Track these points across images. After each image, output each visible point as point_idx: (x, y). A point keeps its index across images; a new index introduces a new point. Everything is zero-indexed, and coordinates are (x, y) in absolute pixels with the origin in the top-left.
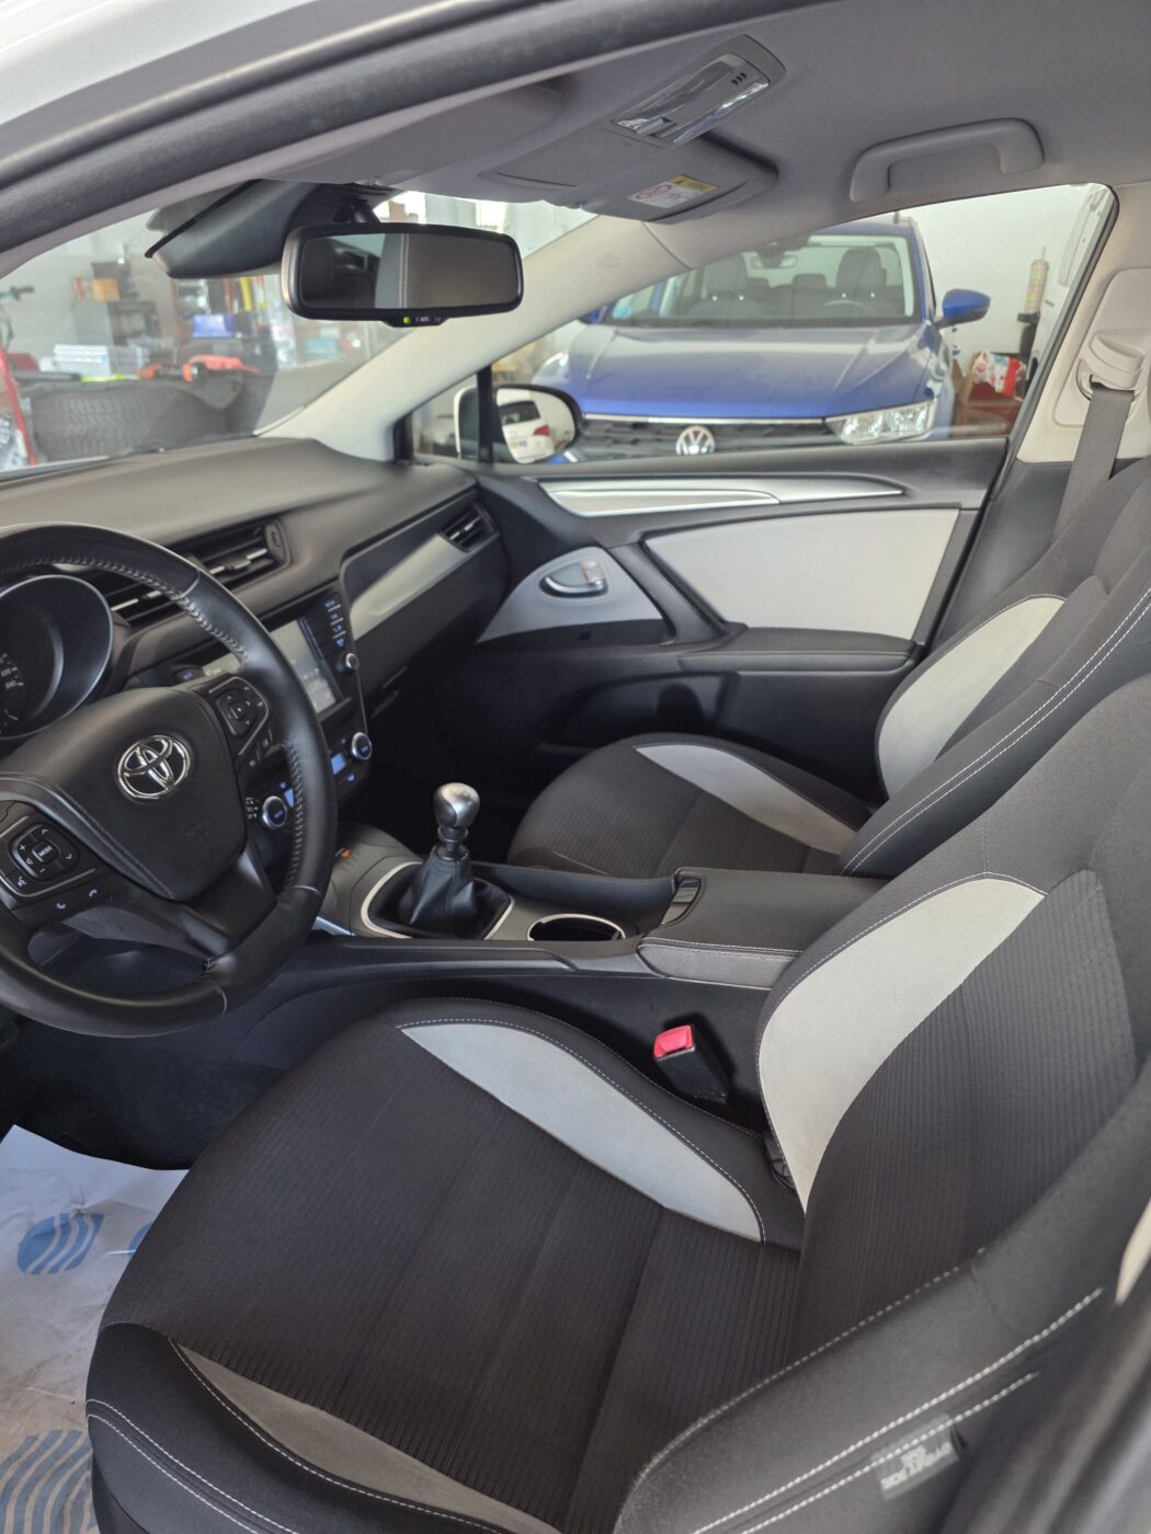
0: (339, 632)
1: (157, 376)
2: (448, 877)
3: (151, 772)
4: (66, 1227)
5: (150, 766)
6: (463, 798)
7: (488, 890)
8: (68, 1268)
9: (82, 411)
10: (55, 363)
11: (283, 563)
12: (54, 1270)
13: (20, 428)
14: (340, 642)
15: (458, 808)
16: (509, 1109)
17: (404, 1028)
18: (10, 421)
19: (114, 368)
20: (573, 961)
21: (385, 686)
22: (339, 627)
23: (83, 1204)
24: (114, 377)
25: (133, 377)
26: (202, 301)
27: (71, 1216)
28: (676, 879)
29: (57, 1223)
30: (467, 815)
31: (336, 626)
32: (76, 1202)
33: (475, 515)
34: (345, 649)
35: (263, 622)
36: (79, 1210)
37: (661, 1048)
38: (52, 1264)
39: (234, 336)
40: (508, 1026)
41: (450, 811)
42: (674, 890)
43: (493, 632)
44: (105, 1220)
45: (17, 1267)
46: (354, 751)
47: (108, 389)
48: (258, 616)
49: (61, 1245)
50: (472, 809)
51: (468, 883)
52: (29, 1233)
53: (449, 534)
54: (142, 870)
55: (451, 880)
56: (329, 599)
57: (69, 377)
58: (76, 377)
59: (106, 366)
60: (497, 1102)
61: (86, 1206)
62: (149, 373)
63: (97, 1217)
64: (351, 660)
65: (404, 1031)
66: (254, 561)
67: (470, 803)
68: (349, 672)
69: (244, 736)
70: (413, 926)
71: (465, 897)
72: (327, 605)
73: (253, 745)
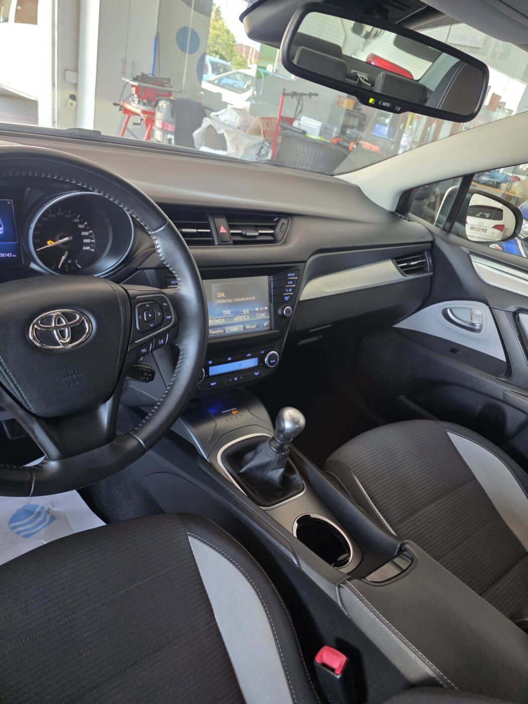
0: (289, 292)
1: (338, 144)
2: (269, 459)
3: (55, 332)
4: (39, 514)
5: (56, 328)
6: (295, 421)
7: (295, 476)
8: (23, 536)
9: (299, 150)
10: (299, 124)
11: (279, 242)
12: (18, 533)
13: (272, 149)
14: (287, 298)
15: (288, 425)
16: (216, 624)
17: (190, 535)
18: (270, 144)
19: (321, 134)
20: (301, 562)
21: (311, 331)
22: (290, 290)
23: (53, 507)
24: (319, 138)
25: (329, 141)
26: (387, 121)
27: (45, 510)
28: (402, 545)
29: (38, 510)
30: (294, 431)
31: (288, 288)
32: (52, 504)
33: (423, 258)
34: (287, 303)
35: (200, 271)
36: (50, 509)
37: (322, 657)
38: (20, 529)
39: (389, 139)
40: (244, 574)
41: (283, 425)
42: (395, 555)
43: (404, 324)
44: (55, 522)
45: (8, 520)
46: (266, 359)
47: (315, 143)
48: (199, 267)
49: (30, 522)
50: (297, 429)
51: (281, 468)
52: (25, 506)
53: (399, 263)
54: (17, 388)
55: (270, 462)
56: (291, 272)
57: (301, 132)
58: (304, 132)
59: (318, 131)
60: (213, 615)
61: (53, 509)
62: (335, 141)
63: (53, 518)
64: (288, 311)
65: (190, 538)
66: (260, 234)
67: (297, 426)
68: (283, 316)
69: (144, 332)
70: (239, 474)
71: (276, 474)
72: (289, 275)
73: (151, 339)
